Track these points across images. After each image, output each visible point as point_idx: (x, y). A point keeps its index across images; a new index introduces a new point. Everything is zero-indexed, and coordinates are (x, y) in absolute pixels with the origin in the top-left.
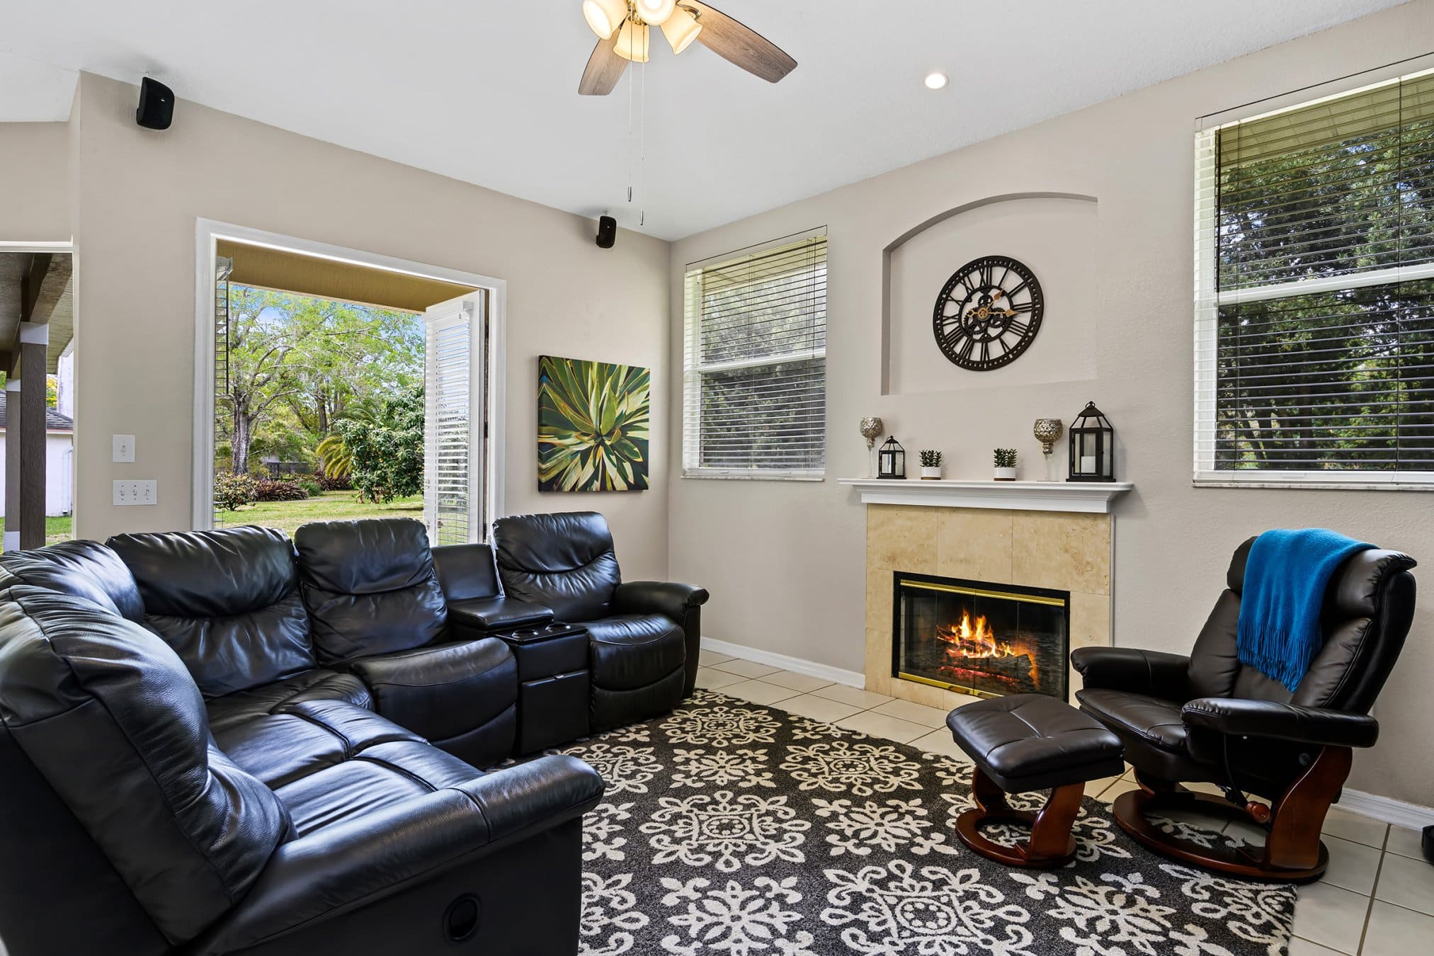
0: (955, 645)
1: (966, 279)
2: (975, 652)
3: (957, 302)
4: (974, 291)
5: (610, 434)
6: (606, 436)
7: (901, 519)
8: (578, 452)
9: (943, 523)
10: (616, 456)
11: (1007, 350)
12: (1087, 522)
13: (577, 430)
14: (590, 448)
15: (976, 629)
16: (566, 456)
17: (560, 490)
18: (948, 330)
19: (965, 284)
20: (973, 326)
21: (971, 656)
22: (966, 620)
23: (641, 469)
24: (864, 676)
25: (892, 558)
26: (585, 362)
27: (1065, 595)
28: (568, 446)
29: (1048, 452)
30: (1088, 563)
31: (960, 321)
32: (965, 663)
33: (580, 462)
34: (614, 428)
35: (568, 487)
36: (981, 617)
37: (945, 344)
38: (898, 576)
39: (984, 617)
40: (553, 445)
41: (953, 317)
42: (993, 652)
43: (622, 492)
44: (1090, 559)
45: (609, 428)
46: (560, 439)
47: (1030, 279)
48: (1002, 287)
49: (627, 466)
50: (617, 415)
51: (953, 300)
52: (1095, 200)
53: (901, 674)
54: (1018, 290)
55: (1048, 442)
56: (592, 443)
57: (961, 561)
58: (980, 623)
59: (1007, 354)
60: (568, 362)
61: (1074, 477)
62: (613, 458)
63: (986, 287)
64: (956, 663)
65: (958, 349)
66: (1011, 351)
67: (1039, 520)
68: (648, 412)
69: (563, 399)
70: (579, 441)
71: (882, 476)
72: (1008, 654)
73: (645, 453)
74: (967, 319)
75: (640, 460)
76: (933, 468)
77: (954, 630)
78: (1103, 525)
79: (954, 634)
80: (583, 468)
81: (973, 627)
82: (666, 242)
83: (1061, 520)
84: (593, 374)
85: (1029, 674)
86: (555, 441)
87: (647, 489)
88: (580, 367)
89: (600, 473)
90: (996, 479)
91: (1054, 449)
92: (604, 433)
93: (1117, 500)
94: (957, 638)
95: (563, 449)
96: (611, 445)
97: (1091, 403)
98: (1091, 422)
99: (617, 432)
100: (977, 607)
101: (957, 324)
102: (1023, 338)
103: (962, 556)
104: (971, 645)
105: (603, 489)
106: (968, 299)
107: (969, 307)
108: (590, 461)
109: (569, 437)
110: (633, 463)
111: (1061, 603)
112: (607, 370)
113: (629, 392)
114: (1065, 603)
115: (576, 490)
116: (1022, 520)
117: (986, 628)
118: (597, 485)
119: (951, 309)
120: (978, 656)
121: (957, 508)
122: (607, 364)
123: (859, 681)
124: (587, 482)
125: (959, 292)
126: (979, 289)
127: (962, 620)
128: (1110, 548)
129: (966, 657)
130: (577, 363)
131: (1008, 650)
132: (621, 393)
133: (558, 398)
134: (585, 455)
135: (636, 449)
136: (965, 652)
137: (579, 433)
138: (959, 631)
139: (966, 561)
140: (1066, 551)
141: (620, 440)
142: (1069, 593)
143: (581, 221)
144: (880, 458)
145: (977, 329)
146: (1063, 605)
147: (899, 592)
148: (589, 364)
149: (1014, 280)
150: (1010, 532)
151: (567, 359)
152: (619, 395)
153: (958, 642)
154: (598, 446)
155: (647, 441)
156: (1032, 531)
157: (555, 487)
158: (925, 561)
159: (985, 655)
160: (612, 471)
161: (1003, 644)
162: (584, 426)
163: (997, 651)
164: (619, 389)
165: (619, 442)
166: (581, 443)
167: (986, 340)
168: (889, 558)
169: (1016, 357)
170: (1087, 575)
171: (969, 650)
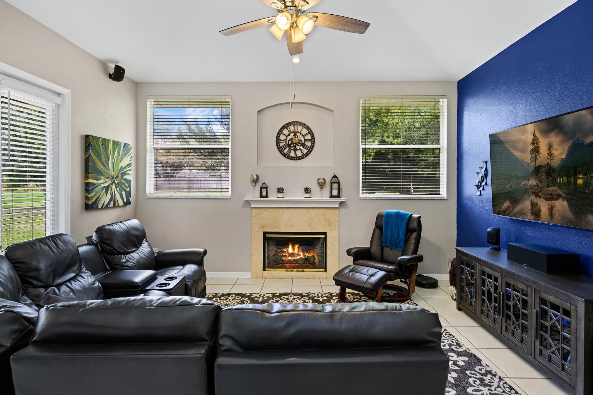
0: (286, 256)
1: (288, 127)
2: (294, 257)
3: (285, 135)
4: (291, 132)
5: (117, 177)
6: (115, 178)
7: (266, 213)
8: (104, 187)
9: (283, 213)
10: (119, 188)
11: (303, 154)
12: (331, 210)
13: (104, 176)
14: (109, 185)
15: (295, 249)
16: (99, 190)
17: (97, 208)
18: (281, 144)
19: (288, 129)
20: (291, 144)
21: (293, 259)
22: (290, 246)
23: (129, 194)
24: (251, 273)
25: (263, 227)
26: (107, 139)
27: (325, 234)
28: (100, 184)
29: (322, 189)
30: (332, 223)
31: (286, 142)
32: (290, 262)
33: (105, 193)
34: (119, 174)
35: (100, 207)
36: (297, 244)
37: (281, 150)
38: (265, 233)
39: (298, 244)
40: (94, 184)
41: (283, 140)
42: (302, 256)
43: (122, 206)
44: (332, 222)
45: (117, 174)
46: (97, 181)
47: (311, 132)
48: (301, 132)
49: (123, 193)
50: (120, 168)
51: (283, 134)
52: (332, 111)
53: (266, 269)
54: (306, 134)
55: (322, 185)
56: (110, 182)
57: (290, 226)
58: (296, 247)
59: (303, 155)
60: (100, 139)
61: (331, 196)
62: (118, 189)
63: (295, 132)
64: (286, 262)
65: (285, 151)
66: (304, 155)
67: (317, 210)
68: (131, 166)
69: (98, 159)
70: (105, 181)
71: (262, 196)
72: (307, 256)
73: (130, 187)
74: (289, 141)
75: (128, 190)
76: (281, 194)
77: (285, 250)
78: (336, 211)
79: (285, 252)
80: (106, 196)
81: (294, 249)
82: (136, 82)
83: (324, 210)
84: (110, 146)
85: (315, 261)
86: (95, 181)
87: (131, 204)
88: (105, 142)
89: (113, 198)
90: (305, 198)
91: (323, 188)
92: (115, 177)
93: (342, 204)
94: (287, 253)
95: (98, 186)
96: (118, 183)
97: (335, 174)
98: (335, 180)
99: (120, 176)
100: (294, 241)
101: (285, 143)
102: (308, 151)
103: (290, 224)
104: (293, 255)
105: (114, 206)
106: (289, 135)
107: (289, 138)
108: (109, 192)
109: (100, 179)
110: (126, 192)
111: (323, 236)
112: (116, 144)
113: (125, 156)
114: (325, 236)
115: (104, 207)
116: (311, 211)
117: (299, 248)
118: (112, 204)
119: (282, 137)
120: (296, 258)
121: (288, 207)
122: (116, 141)
123: (248, 275)
124: (108, 202)
125: (286, 132)
126: (293, 132)
127: (289, 246)
128: (338, 218)
129: (290, 259)
130: (104, 140)
131: (307, 255)
132: (121, 156)
133: (96, 158)
134: (107, 188)
135: (127, 185)
136: (290, 258)
137: (105, 177)
138: (288, 250)
139: (292, 226)
140: (325, 220)
141: (121, 180)
142: (326, 233)
143: (104, 64)
144: (261, 190)
145: (292, 145)
146: (324, 236)
147: (265, 239)
148: (109, 141)
149: (305, 131)
150: (307, 214)
151: (100, 138)
152: (121, 158)
153: (287, 255)
154: (112, 184)
155: (131, 180)
156: (315, 214)
157: (95, 207)
158: (276, 227)
159: (299, 257)
160: (118, 196)
161: (305, 253)
162: (106, 173)
163: (303, 256)
164: (120, 154)
165: (120, 181)
166: (105, 182)
167: (296, 149)
168: (261, 227)
169: (306, 156)
170: (332, 227)
171: (291, 256)
